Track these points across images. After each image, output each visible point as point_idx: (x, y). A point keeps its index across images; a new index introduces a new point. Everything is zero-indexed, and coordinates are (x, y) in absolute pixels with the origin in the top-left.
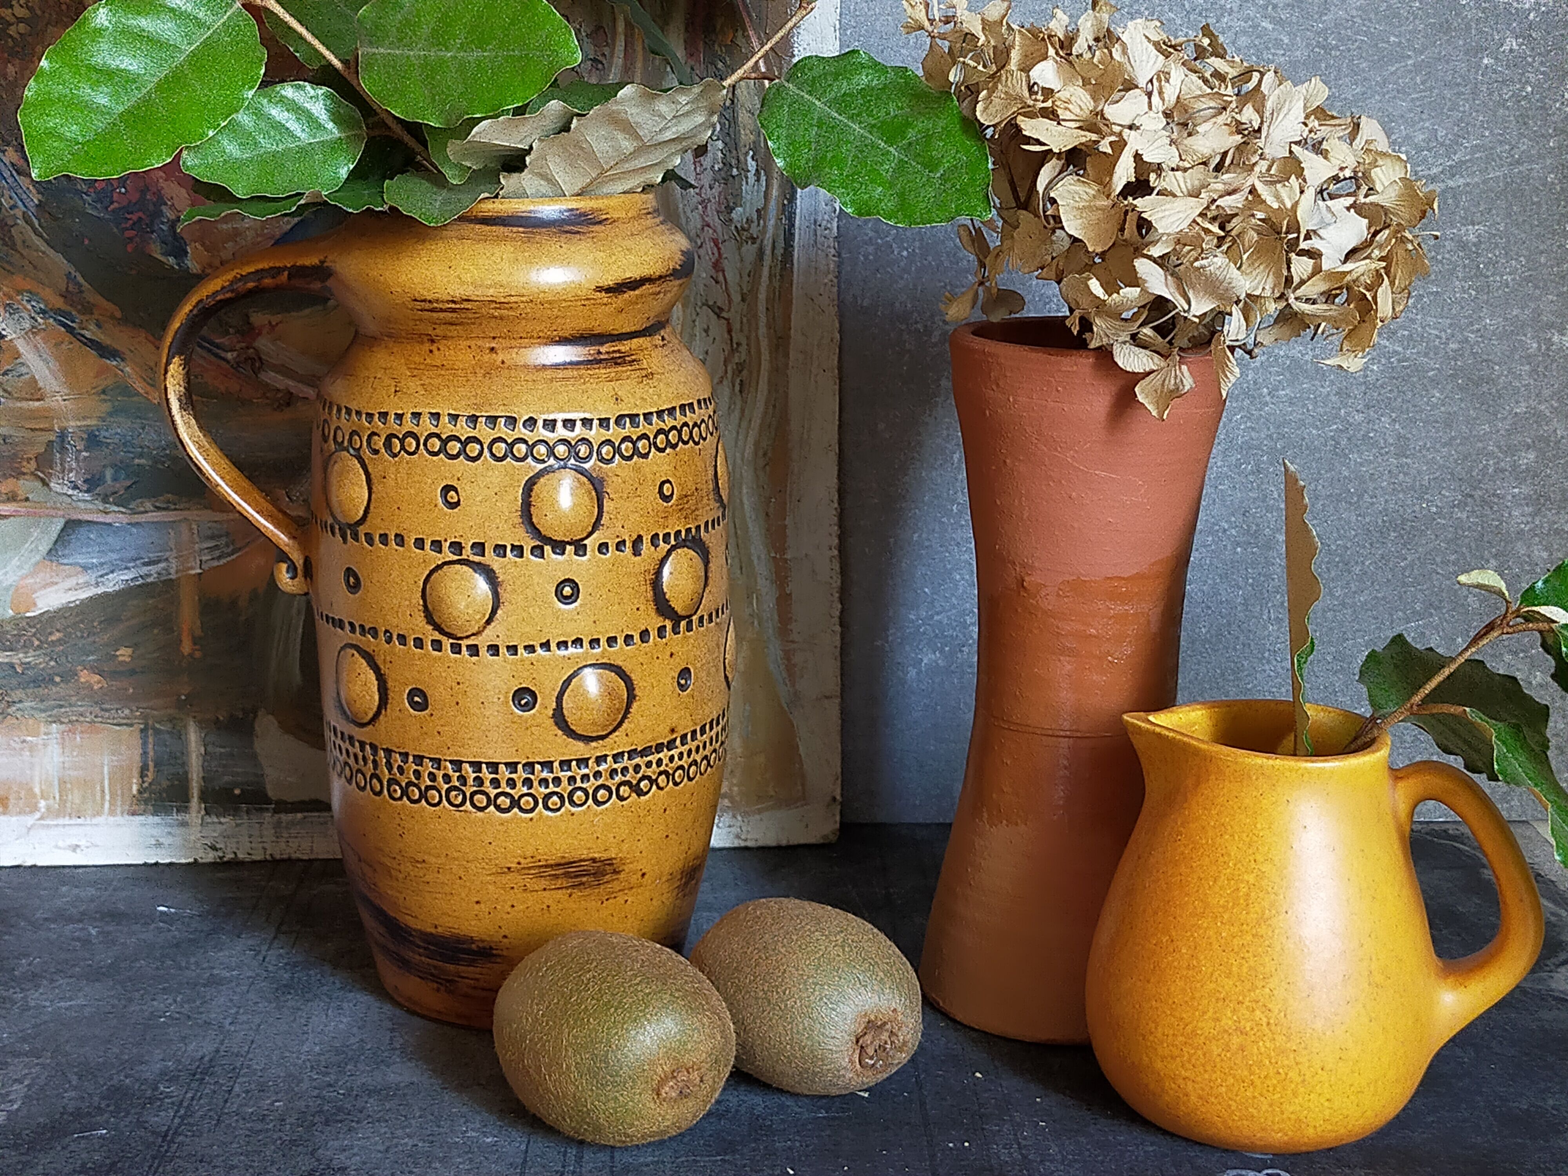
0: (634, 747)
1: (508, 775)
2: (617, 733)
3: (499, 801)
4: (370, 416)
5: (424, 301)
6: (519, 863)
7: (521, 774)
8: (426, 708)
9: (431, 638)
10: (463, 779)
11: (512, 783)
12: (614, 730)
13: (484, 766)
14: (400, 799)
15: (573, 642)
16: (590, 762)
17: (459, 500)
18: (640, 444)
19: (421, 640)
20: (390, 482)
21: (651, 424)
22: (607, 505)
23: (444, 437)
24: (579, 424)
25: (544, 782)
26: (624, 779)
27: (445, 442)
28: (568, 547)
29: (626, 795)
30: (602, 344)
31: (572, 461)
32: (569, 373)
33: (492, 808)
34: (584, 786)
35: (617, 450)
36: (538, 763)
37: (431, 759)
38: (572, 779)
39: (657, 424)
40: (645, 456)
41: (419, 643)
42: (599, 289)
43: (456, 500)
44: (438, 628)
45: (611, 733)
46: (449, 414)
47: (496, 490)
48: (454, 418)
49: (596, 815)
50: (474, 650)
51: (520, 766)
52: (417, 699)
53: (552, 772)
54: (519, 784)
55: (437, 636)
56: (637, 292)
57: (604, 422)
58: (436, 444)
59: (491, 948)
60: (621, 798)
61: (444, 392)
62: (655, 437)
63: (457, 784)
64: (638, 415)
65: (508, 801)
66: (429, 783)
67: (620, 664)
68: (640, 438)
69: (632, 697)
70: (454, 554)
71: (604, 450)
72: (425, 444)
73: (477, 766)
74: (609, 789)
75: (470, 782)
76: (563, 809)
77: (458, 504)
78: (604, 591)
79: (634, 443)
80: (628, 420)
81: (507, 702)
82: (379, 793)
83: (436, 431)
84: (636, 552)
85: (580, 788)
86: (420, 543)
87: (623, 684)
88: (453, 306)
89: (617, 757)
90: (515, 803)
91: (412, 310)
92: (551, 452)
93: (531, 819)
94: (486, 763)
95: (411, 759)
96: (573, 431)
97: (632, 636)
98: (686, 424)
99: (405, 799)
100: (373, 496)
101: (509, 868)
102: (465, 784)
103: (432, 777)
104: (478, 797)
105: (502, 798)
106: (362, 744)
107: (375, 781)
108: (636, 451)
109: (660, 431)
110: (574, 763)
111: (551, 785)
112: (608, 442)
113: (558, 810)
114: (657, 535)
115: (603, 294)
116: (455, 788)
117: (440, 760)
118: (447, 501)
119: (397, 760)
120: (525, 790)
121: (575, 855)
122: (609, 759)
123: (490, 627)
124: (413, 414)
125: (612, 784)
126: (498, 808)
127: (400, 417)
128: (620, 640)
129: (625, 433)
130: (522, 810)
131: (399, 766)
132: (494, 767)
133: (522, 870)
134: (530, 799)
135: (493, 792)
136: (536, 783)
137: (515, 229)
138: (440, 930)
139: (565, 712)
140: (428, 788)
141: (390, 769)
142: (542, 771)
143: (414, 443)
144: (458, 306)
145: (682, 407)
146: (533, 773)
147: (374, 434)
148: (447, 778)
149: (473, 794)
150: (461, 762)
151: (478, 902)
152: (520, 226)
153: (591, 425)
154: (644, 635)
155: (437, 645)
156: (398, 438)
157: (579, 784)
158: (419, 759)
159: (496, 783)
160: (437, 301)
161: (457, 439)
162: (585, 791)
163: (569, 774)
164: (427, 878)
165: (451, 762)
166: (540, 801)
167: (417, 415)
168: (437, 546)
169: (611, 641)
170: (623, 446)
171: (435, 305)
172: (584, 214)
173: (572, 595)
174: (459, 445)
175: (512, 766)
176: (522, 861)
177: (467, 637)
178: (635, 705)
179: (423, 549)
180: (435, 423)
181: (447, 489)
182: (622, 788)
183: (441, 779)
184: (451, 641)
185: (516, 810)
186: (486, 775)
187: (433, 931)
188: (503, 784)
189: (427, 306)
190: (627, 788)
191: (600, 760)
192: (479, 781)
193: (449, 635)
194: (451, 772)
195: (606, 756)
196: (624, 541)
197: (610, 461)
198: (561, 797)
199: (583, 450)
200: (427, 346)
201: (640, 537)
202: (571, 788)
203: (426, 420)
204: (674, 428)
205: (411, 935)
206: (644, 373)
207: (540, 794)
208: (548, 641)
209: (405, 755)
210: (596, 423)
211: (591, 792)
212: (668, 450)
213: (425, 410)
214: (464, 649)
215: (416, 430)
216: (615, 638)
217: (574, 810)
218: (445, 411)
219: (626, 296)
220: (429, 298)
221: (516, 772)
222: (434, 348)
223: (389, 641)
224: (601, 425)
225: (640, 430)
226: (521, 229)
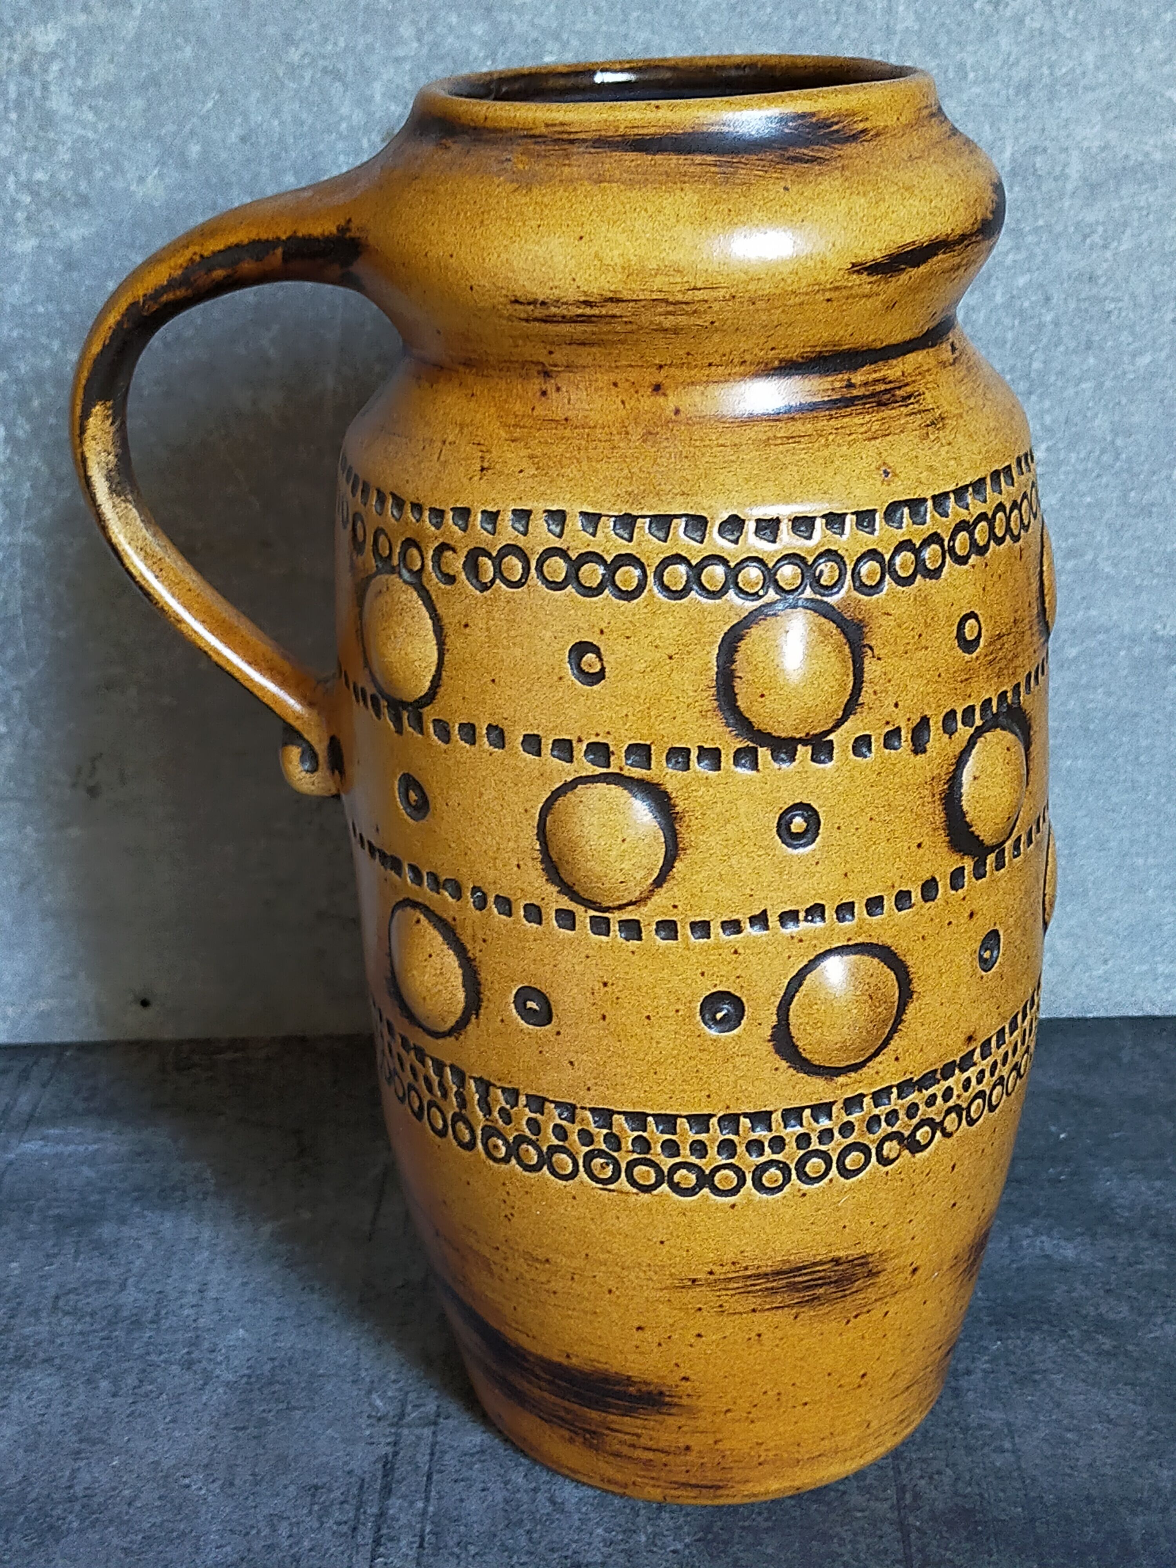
0: (908, 1076)
1: (692, 1136)
2: (879, 1059)
3: (676, 1178)
4: (437, 514)
5: (533, 302)
6: (711, 1273)
7: (715, 1135)
8: (549, 1022)
9: (555, 908)
10: (614, 1141)
11: (699, 1148)
12: (876, 1054)
13: (650, 1119)
14: (506, 1160)
15: (808, 911)
16: (834, 1109)
17: (603, 669)
18: (927, 554)
19: (538, 909)
20: (478, 633)
21: (947, 516)
22: (871, 668)
23: (574, 555)
24: (819, 523)
25: (756, 1146)
26: (890, 1130)
27: (575, 565)
28: (799, 747)
29: (892, 1156)
30: (855, 368)
31: (808, 593)
32: (799, 428)
33: (665, 1187)
34: (823, 1148)
35: (888, 568)
36: (746, 1115)
37: (558, 1105)
38: (803, 1140)
39: (957, 514)
40: (935, 574)
41: (534, 913)
42: (858, 268)
43: (598, 668)
44: (568, 890)
45: (869, 1059)
46: (581, 513)
47: (671, 651)
48: (592, 519)
49: (842, 1192)
50: (632, 929)
51: (714, 1121)
52: (531, 1004)
53: (770, 1130)
54: (712, 1151)
55: (566, 903)
56: (923, 269)
57: (865, 518)
58: (557, 568)
59: (661, 1393)
60: (885, 1161)
61: (572, 471)
62: (952, 538)
63: (603, 1147)
64: (925, 500)
65: (693, 1177)
66: (556, 1142)
67: (889, 942)
68: (926, 543)
69: (906, 994)
70: (593, 763)
71: (865, 569)
72: (540, 569)
73: (638, 1119)
74: (865, 1150)
75: (627, 1144)
76: (787, 1188)
77: (600, 676)
78: (863, 820)
79: (917, 552)
80: (906, 510)
81: (691, 1017)
82: (470, 1146)
83: (557, 543)
84: (919, 748)
85: (817, 1153)
86: (532, 743)
87: (892, 973)
88: (588, 311)
89: (879, 1097)
90: (705, 1180)
91: (510, 318)
92: (770, 577)
93: (733, 1206)
94: (653, 1115)
95: (523, 1100)
96: (809, 538)
97: (909, 893)
98: (1000, 507)
99: (513, 1161)
100: (447, 657)
101: (694, 1281)
102: (618, 1149)
103: (561, 1132)
104: (638, 1170)
105: (683, 1172)
106: (439, 1067)
107: (461, 1126)
108: (921, 568)
109: (962, 526)
110: (807, 1112)
111: (767, 1150)
112: (873, 554)
113: (780, 1189)
114: (953, 712)
115: (864, 276)
116: (601, 1153)
117: (574, 1107)
118: (581, 671)
119: (499, 1099)
120: (722, 1161)
121: (806, 1256)
122: (867, 1101)
123: (662, 891)
124: (514, 511)
125: (871, 1140)
126: (676, 1188)
127: (492, 517)
128: (889, 903)
129: (900, 535)
130: (716, 1191)
131: (502, 1110)
132: (668, 1122)
133: (714, 1282)
134: (730, 1173)
135: (666, 1163)
136: (741, 1149)
137: (698, 159)
138: (574, 1360)
139: (793, 1031)
140: (553, 1149)
141: (488, 1111)
142: (753, 1129)
143: (519, 566)
144: (596, 311)
145: (995, 475)
146: (737, 1133)
147: (444, 547)
148: (586, 1137)
149: (631, 1165)
150: (612, 1113)
151: (639, 1328)
152: (709, 152)
153: (843, 523)
154: (929, 889)
155: (567, 919)
156: (489, 555)
157: (815, 1145)
158: (538, 1103)
159: (671, 1148)
160: (557, 302)
161: (597, 558)
162: (825, 1157)
163: (799, 1130)
164: (553, 1285)
165: (592, 1110)
166: (749, 1177)
167: (523, 516)
168: (564, 748)
169: (874, 905)
170: (898, 560)
171: (553, 310)
172: (825, 124)
173: (806, 831)
174: (601, 570)
175: (701, 1121)
176: (716, 1269)
177: (620, 908)
178: (911, 1009)
179: (539, 755)
180: (557, 530)
181: (581, 649)
182: (887, 1145)
183: (575, 1137)
184: (592, 913)
185: (706, 1191)
186: (655, 1134)
187: (565, 1362)
188: (685, 1151)
189: (539, 312)
190: (895, 1142)
191: (853, 1103)
192: (642, 1144)
193: (589, 904)
194: (592, 1128)
195: (862, 1096)
196: (898, 729)
197: (876, 588)
198: (784, 1168)
199: (827, 571)
200: (536, 384)
201: (925, 720)
202: (802, 1152)
203: (539, 525)
204: (982, 517)
205: (527, 1361)
206: (929, 416)
207: (749, 1167)
208: (765, 912)
209: (513, 1094)
210: (850, 520)
211: (835, 1159)
212: (973, 559)
213: (539, 507)
214: (615, 927)
215: (521, 542)
216: (881, 898)
217: (805, 1187)
218: (574, 509)
219: (904, 277)
220: (541, 298)
221: (708, 1131)
222: (550, 386)
223: (481, 904)
224: (859, 524)
225: (927, 529)
226: (710, 158)
